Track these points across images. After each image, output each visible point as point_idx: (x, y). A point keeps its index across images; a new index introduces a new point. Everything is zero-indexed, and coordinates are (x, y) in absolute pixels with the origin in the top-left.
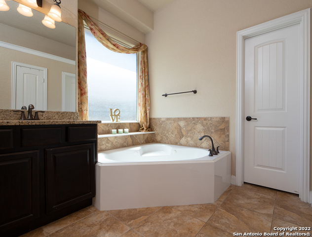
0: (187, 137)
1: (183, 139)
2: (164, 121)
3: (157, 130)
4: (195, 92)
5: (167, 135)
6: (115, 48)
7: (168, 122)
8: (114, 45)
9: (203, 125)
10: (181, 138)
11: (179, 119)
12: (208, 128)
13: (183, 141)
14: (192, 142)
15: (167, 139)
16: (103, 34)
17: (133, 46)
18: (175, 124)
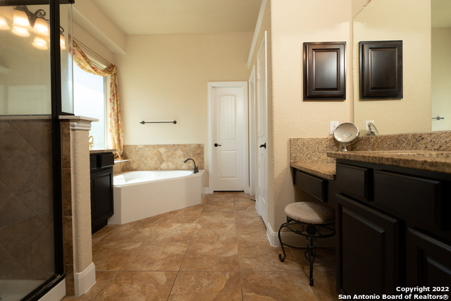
0: (167, 161)
1: (164, 164)
2: (141, 148)
3: (133, 157)
4: (175, 122)
5: (146, 161)
6: (93, 71)
7: (147, 149)
8: (93, 68)
9: (183, 151)
10: (161, 164)
11: (159, 146)
12: (187, 153)
13: (164, 165)
14: (173, 166)
15: (146, 166)
16: (84, 56)
17: (105, 67)
18: (155, 151)
